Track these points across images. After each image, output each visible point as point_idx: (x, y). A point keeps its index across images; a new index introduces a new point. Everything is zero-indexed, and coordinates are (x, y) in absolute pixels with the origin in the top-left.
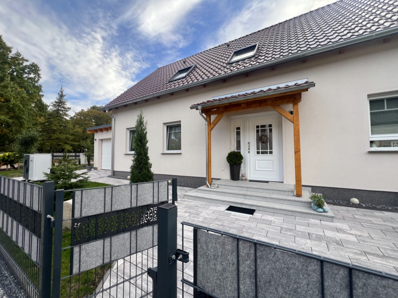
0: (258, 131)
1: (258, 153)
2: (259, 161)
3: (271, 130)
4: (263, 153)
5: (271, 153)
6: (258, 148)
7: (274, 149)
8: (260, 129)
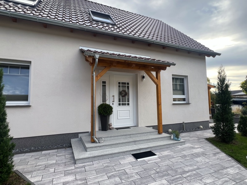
0: (119, 86)
1: (119, 104)
2: (120, 112)
3: (128, 87)
4: (123, 104)
5: (128, 104)
6: (119, 101)
7: (130, 102)
8: (121, 85)
